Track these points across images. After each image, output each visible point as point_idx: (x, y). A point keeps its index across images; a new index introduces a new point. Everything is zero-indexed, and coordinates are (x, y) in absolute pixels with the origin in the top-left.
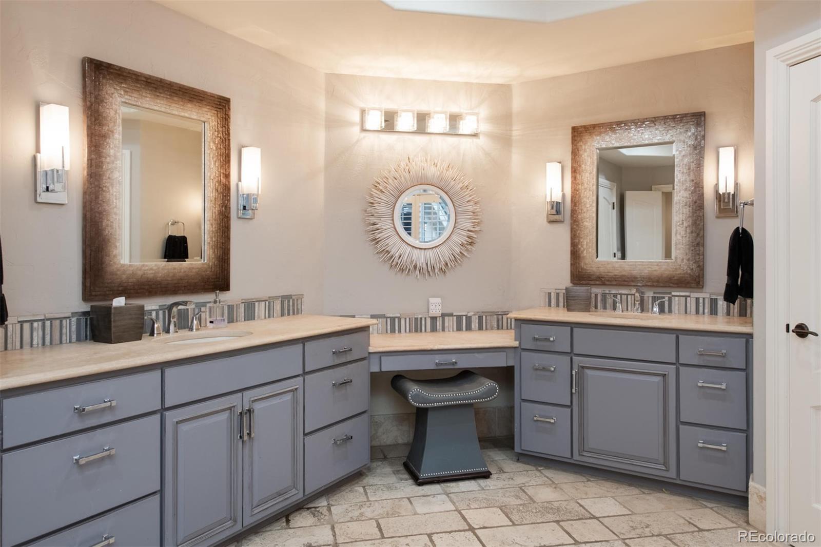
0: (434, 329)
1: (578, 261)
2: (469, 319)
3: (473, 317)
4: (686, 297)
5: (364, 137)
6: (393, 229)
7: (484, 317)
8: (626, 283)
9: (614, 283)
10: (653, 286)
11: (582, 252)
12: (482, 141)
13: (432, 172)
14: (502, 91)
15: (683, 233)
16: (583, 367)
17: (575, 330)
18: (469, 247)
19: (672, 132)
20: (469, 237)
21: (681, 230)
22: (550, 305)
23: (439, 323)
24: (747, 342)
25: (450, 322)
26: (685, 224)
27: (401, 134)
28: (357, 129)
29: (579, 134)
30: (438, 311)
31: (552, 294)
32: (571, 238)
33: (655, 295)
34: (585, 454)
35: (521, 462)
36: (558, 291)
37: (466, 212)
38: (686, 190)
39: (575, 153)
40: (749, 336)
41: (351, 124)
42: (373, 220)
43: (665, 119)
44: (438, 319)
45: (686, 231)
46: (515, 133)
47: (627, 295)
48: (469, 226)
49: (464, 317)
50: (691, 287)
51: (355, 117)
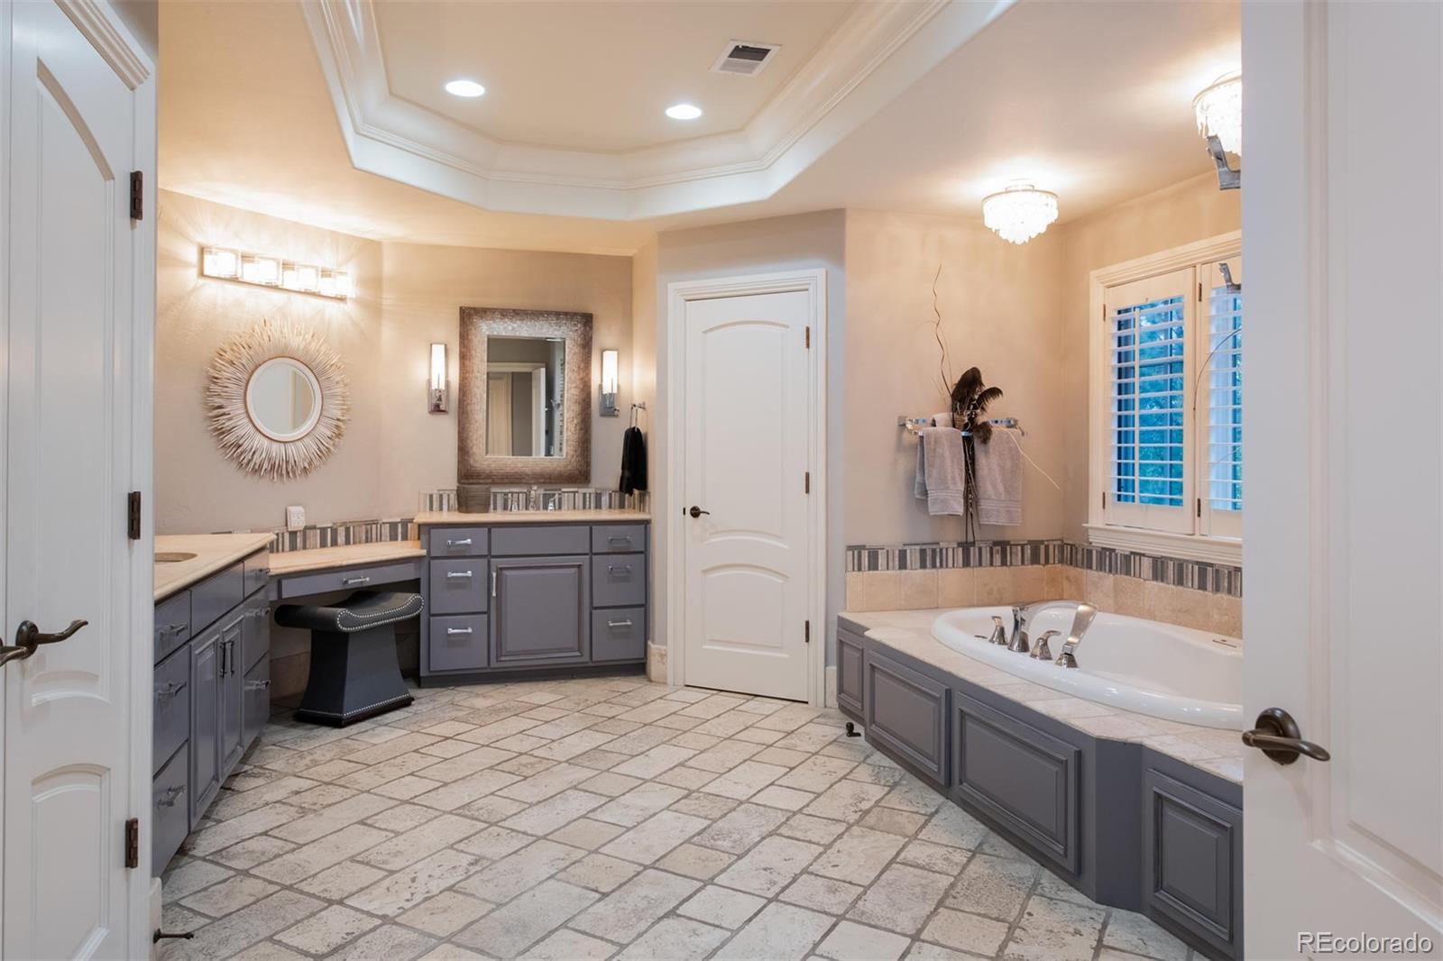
0: (293, 548)
1: (466, 458)
2: (334, 532)
3: (339, 528)
4: (575, 492)
5: (203, 286)
6: (245, 415)
7: (352, 528)
8: (517, 481)
9: (506, 481)
10: (544, 483)
11: (472, 448)
12: (349, 307)
13: (296, 342)
14: (369, 250)
15: (573, 429)
16: (501, 569)
17: (493, 530)
18: (337, 440)
19: (564, 328)
20: (337, 427)
21: (572, 427)
22: (431, 509)
23: (299, 540)
24: (646, 528)
25: (315, 537)
26: (575, 422)
27: (253, 287)
28: (193, 272)
29: (467, 316)
30: (301, 524)
31: (434, 496)
32: (459, 432)
33: (548, 492)
34: (503, 659)
35: (423, 688)
36: (441, 492)
37: (333, 396)
38: (576, 387)
39: (464, 338)
40: (646, 523)
41: (186, 265)
42: (218, 401)
43: (558, 314)
44: (298, 534)
45: (575, 427)
46: (385, 302)
47: (518, 493)
48: (338, 414)
49: (329, 530)
50: (580, 483)
51: (191, 255)
